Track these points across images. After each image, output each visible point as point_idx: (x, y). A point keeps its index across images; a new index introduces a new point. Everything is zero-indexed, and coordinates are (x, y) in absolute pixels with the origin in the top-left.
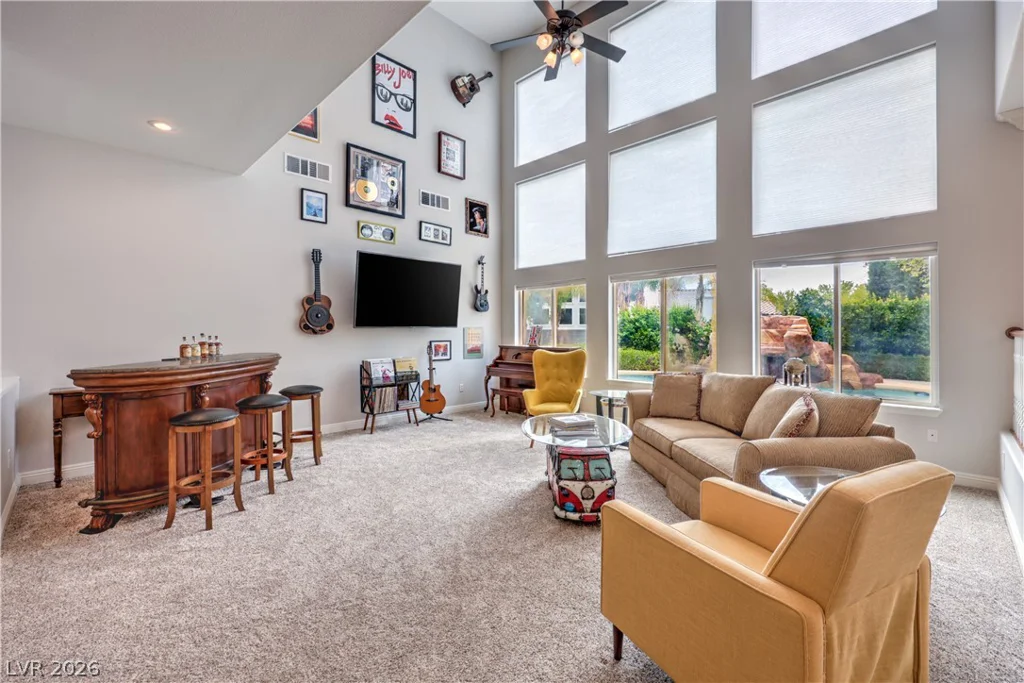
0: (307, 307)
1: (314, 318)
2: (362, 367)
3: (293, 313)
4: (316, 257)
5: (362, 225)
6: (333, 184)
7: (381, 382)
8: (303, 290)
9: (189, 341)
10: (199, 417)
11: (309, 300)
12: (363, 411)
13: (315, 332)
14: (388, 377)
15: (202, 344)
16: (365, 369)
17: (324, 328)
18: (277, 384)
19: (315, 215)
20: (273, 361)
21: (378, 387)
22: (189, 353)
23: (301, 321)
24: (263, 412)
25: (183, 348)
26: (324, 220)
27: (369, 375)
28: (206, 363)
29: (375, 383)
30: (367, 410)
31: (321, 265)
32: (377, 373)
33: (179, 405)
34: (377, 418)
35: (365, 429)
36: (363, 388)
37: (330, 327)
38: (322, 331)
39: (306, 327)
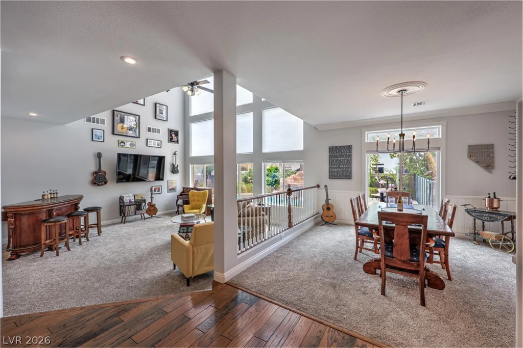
0: (95, 175)
1: (99, 179)
2: (120, 198)
3: (89, 178)
4: (99, 156)
5: (120, 141)
6: (107, 126)
7: (128, 204)
8: (93, 168)
9: (46, 193)
10: (52, 220)
11: (96, 173)
12: (121, 215)
13: (99, 185)
14: (131, 202)
15: (51, 194)
16: (121, 199)
17: (103, 183)
18: (82, 206)
19: (99, 139)
20: (81, 198)
21: (127, 206)
22: (46, 197)
23: (93, 181)
24: (77, 217)
25: (43, 196)
26: (102, 140)
27: (123, 201)
28: (53, 201)
29: (125, 204)
30: (122, 215)
31: (102, 159)
32: (126, 200)
33: (44, 216)
34: (127, 218)
35: (122, 222)
36: (121, 206)
37: (106, 183)
38: (102, 185)
39: (95, 183)
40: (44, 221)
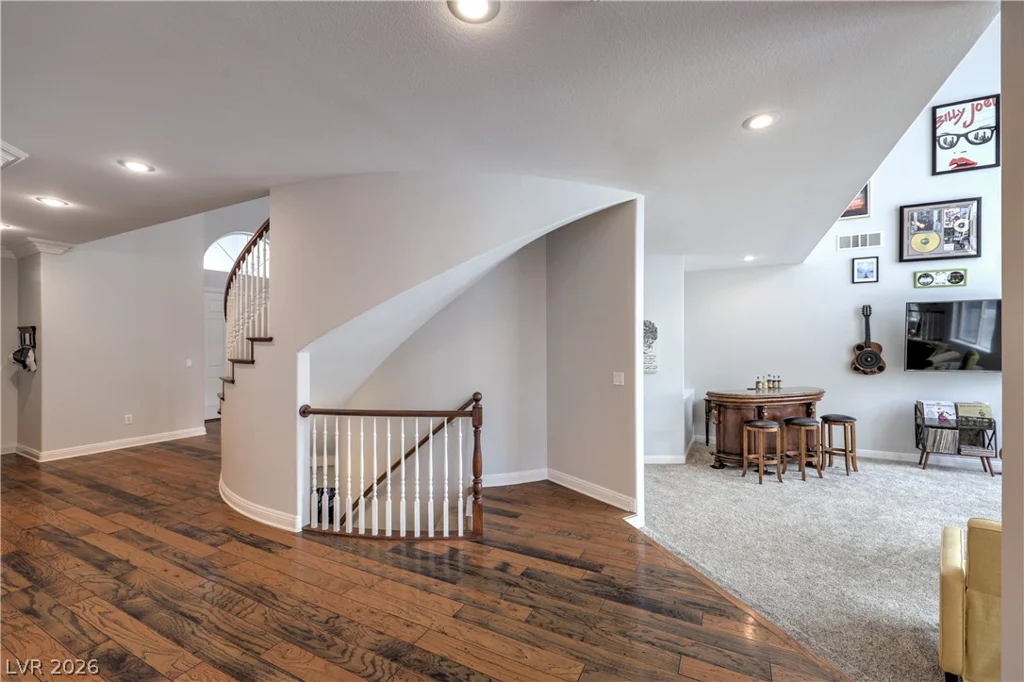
0: (858, 352)
2: (916, 407)
3: (847, 357)
4: (866, 312)
5: (918, 275)
6: (887, 248)
7: (936, 423)
8: (856, 338)
9: (761, 380)
11: (859, 347)
12: (917, 447)
13: (865, 373)
14: (946, 420)
15: (769, 381)
16: (918, 409)
17: (875, 369)
19: (866, 277)
20: (819, 395)
21: (933, 427)
22: (761, 385)
23: (853, 363)
25: (758, 383)
26: (875, 279)
27: (922, 414)
28: (772, 393)
29: (927, 423)
30: (921, 447)
31: (871, 319)
32: (931, 413)
33: (751, 415)
34: (931, 456)
35: (920, 463)
36: (918, 426)
37: (881, 369)
38: (873, 373)
39: (856, 369)
40: (749, 422)
